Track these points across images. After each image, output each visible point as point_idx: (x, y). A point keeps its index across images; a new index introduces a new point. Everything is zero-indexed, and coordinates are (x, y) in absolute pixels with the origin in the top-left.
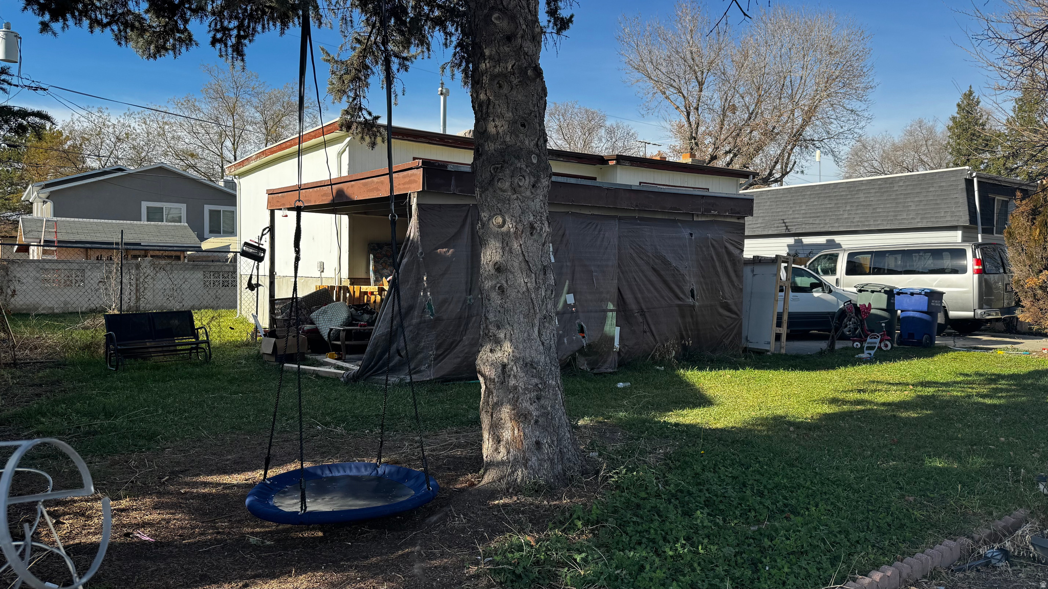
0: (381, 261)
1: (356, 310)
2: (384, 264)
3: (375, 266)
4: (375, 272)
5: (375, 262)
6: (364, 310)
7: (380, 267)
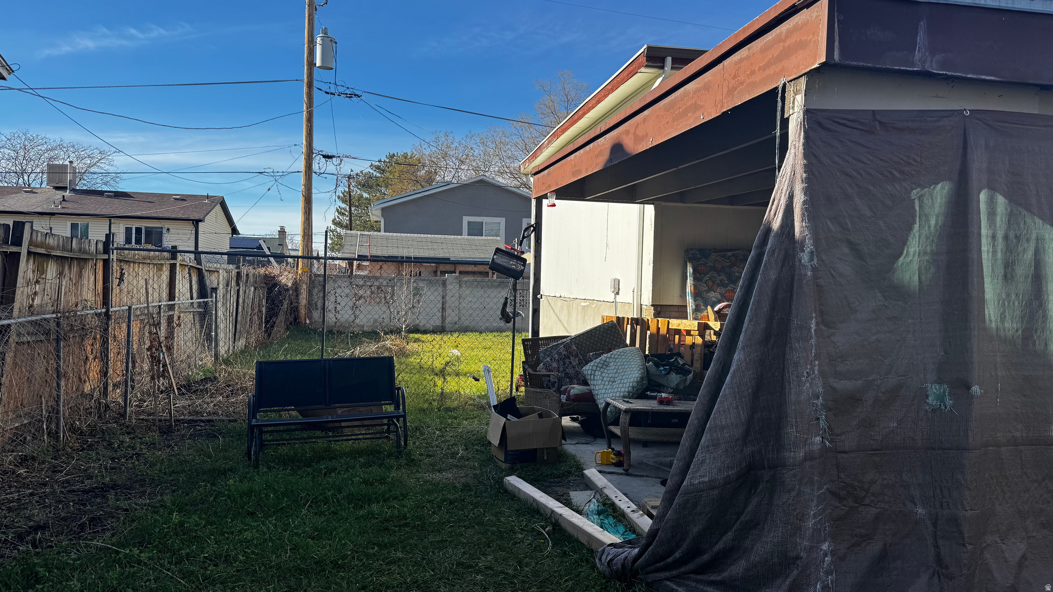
0: (706, 278)
1: (657, 365)
2: (710, 283)
3: (695, 286)
4: (696, 295)
5: (695, 279)
6: (670, 364)
7: (704, 288)
